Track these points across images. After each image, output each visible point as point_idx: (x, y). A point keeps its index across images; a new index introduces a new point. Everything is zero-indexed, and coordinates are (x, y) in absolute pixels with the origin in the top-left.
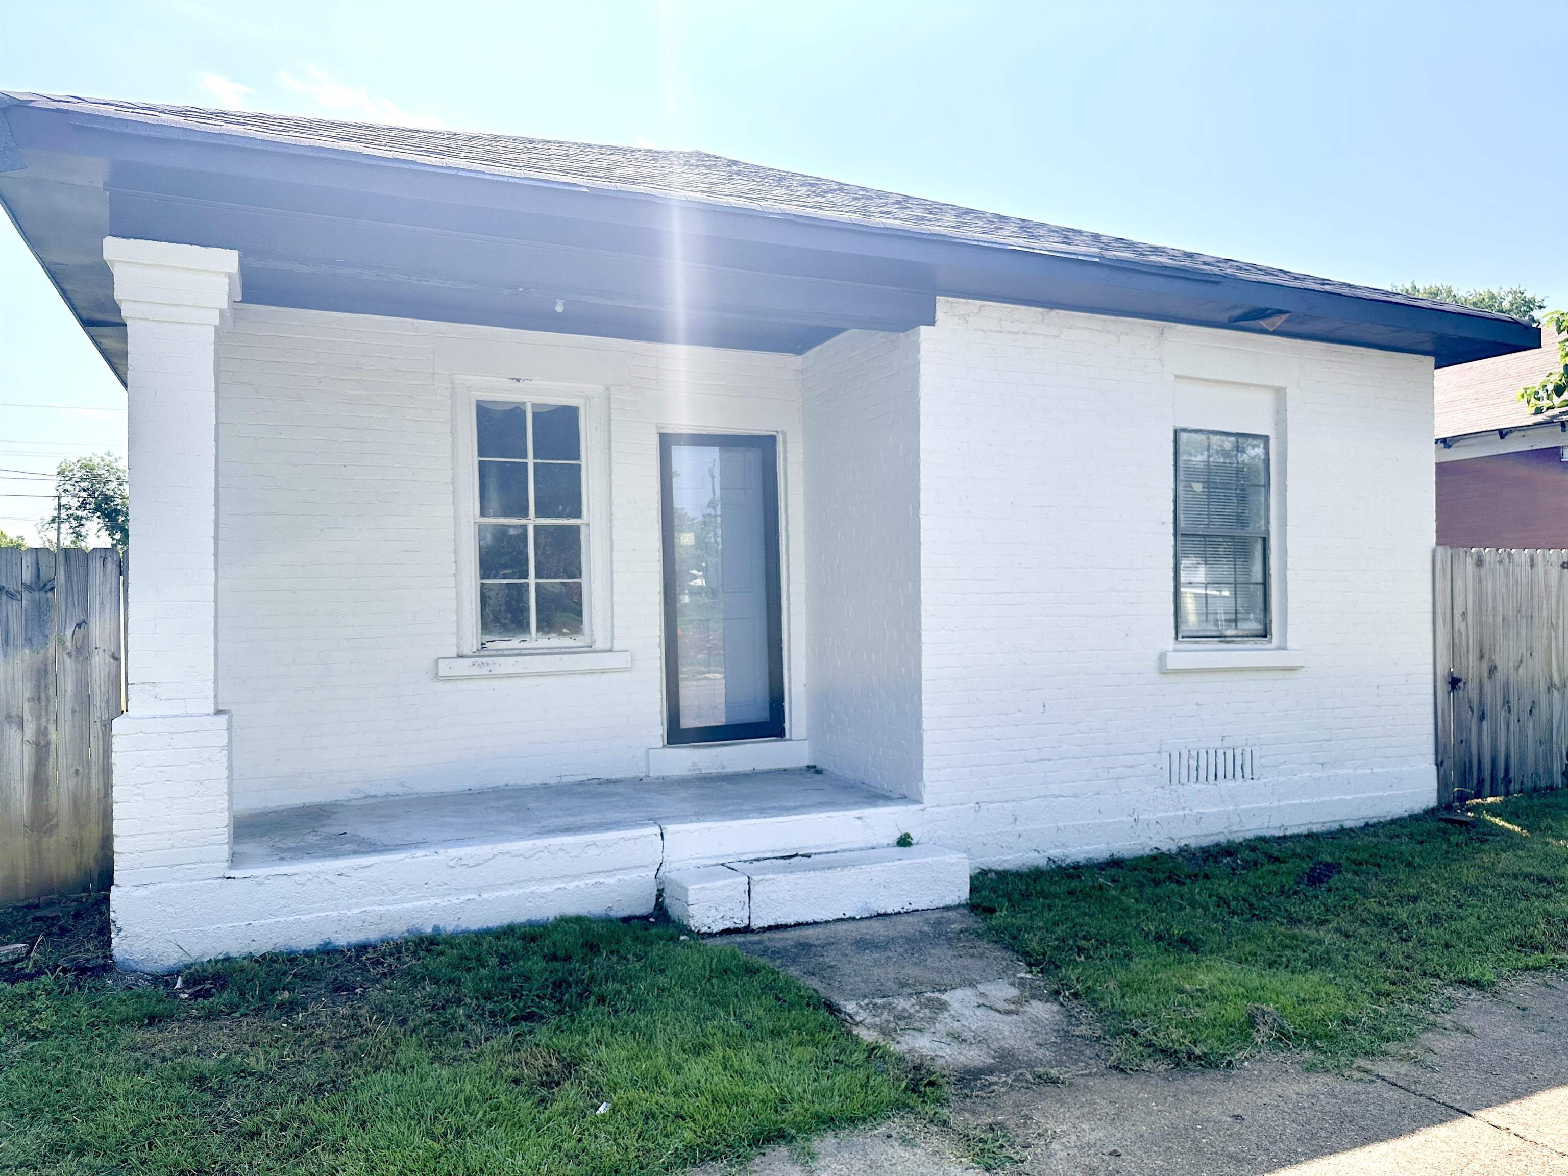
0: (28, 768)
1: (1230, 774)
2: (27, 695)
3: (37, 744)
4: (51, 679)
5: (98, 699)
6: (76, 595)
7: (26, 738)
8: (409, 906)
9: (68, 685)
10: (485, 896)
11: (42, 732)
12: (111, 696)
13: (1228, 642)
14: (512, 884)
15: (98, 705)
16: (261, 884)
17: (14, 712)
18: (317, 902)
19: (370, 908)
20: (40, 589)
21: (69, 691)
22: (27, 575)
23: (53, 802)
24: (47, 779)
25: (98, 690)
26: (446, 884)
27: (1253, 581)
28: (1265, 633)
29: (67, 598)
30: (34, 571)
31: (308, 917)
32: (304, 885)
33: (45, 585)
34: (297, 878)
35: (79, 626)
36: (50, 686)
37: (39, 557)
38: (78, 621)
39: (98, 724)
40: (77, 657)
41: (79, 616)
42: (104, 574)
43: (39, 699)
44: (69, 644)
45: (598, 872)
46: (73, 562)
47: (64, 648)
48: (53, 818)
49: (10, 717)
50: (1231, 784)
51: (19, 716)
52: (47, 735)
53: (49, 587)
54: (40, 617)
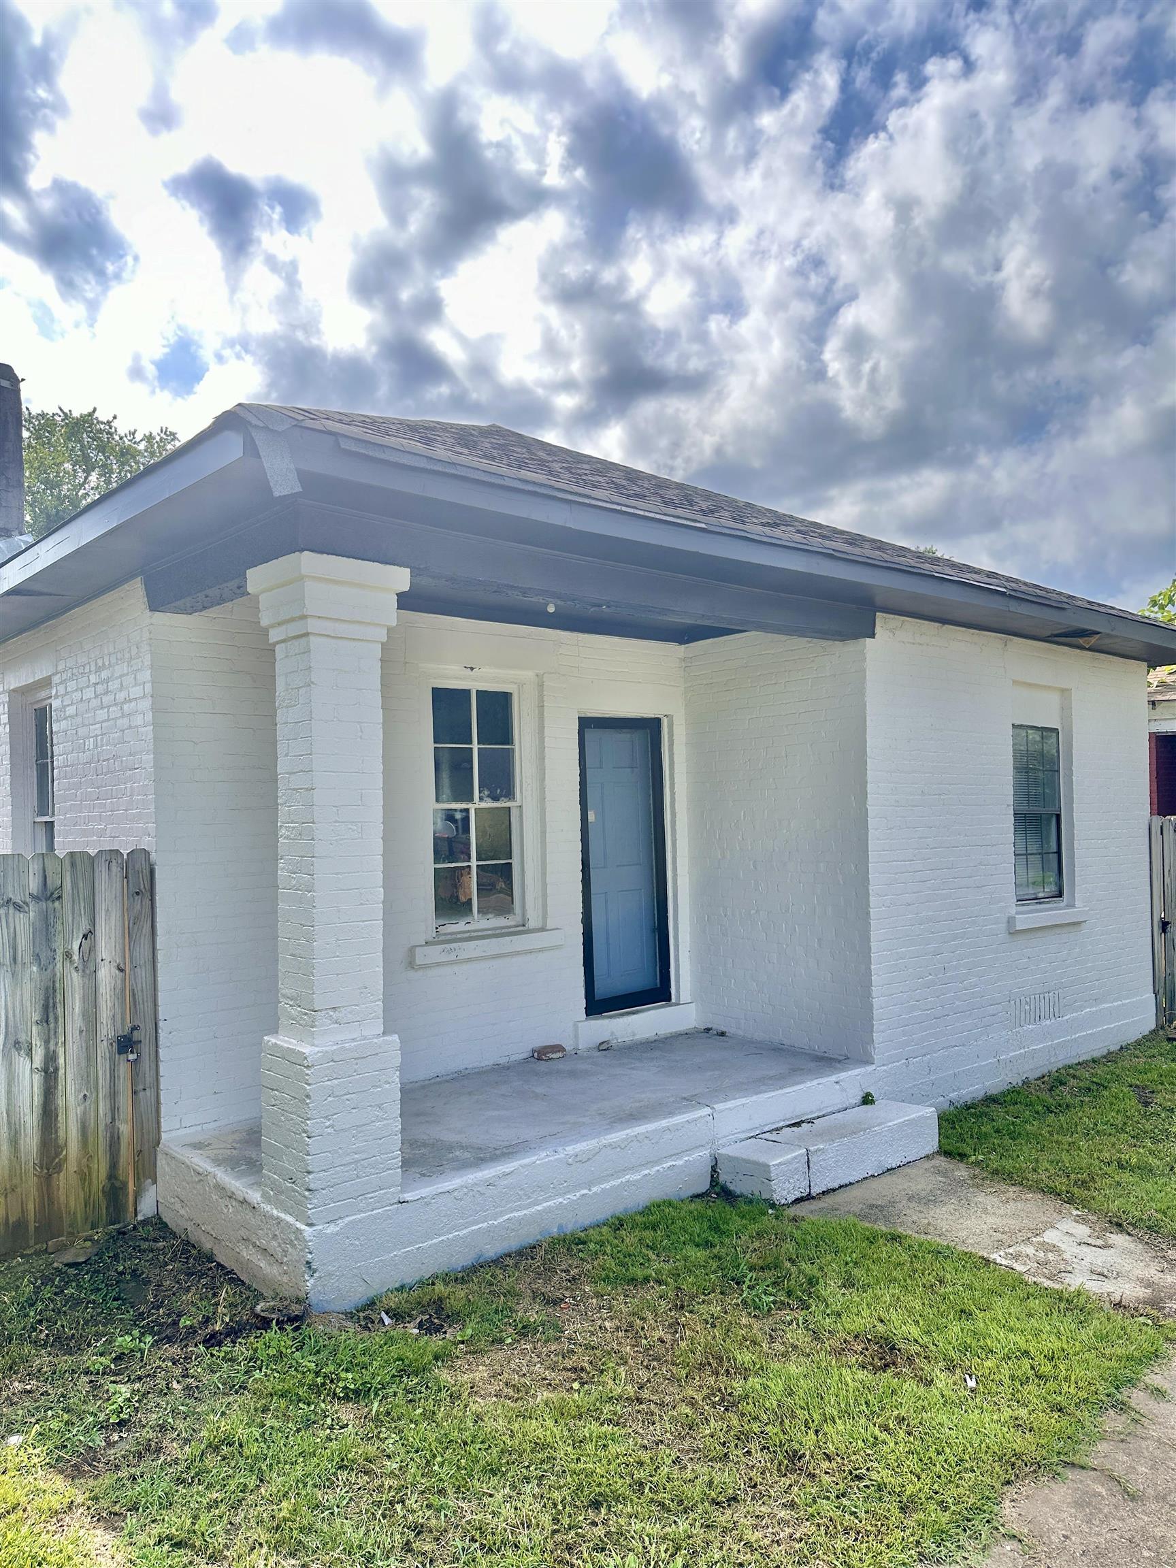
0: (38, 1100)
1: (1047, 1016)
2: (36, 1017)
3: (46, 1070)
4: (59, 997)
5: (105, 1016)
6: (82, 905)
7: (34, 1066)
8: (539, 1208)
9: (76, 1004)
10: (594, 1189)
11: (50, 1058)
12: (117, 1010)
13: (1040, 903)
14: (613, 1175)
15: (104, 1022)
16: (427, 1204)
17: (23, 1038)
18: (471, 1216)
19: (512, 1215)
20: (47, 899)
21: (77, 1009)
22: (34, 885)
23: (61, 1133)
24: (56, 1109)
25: (105, 1006)
26: (565, 1182)
27: (1051, 851)
28: (1060, 895)
29: (73, 906)
30: (41, 879)
31: (464, 1232)
32: (461, 1200)
33: (52, 894)
34: (456, 1194)
35: (85, 937)
36: (58, 1005)
37: (46, 863)
38: (85, 932)
39: (105, 1043)
40: (84, 971)
41: (84, 927)
42: (109, 878)
43: (47, 1021)
44: (76, 957)
45: (671, 1156)
46: (79, 868)
47: (72, 962)
48: (62, 1151)
49: (19, 1043)
50: (1048, 1022)
51: (27, 1042)
52: (55, 1061)
53: (56, 895)
54: (47, 929)
